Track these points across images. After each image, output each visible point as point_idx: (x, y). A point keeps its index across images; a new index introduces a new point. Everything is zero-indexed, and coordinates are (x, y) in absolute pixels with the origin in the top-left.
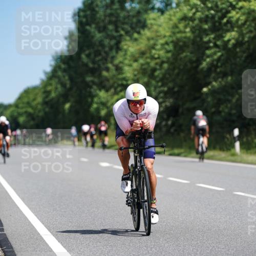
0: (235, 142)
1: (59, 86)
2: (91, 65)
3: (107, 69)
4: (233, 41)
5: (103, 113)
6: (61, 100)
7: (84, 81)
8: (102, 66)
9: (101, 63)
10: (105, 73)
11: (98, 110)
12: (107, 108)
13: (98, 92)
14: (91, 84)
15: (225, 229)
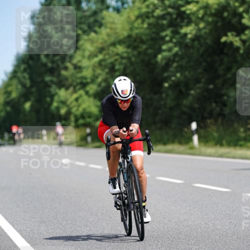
0: (193, 135)
1: (19, 87)
2: (50, 65)
3: (66, 68)
4: (189, 36)
5: (63, 111)
6: (22, 100)
7: (43, 81)
8: (61, 66)
9: (59, 63)
10: (64, 73)
11: (58, 108)
12: (67, 106)
13: (57, 91)
14: (49, 83)
15: (185, 220)
